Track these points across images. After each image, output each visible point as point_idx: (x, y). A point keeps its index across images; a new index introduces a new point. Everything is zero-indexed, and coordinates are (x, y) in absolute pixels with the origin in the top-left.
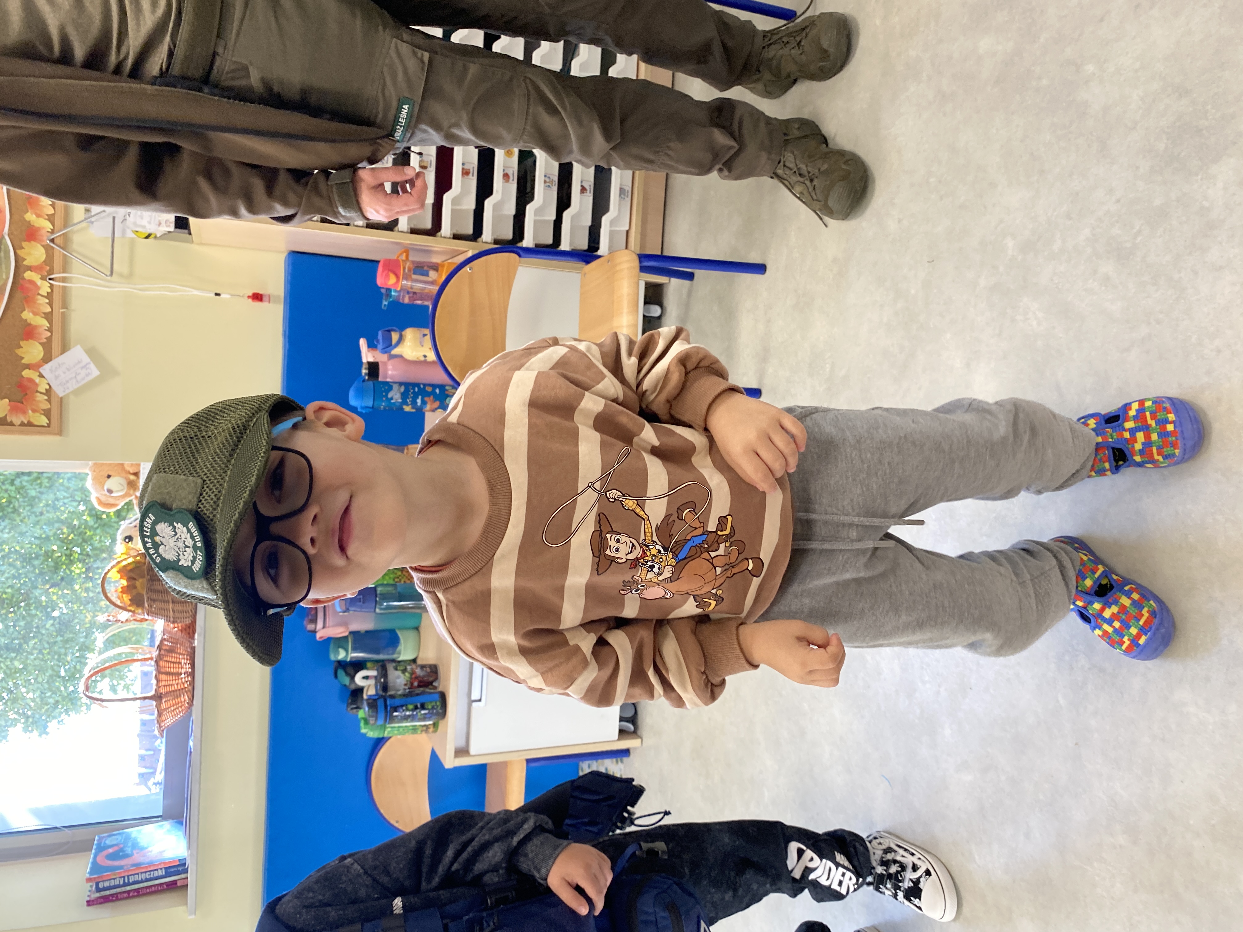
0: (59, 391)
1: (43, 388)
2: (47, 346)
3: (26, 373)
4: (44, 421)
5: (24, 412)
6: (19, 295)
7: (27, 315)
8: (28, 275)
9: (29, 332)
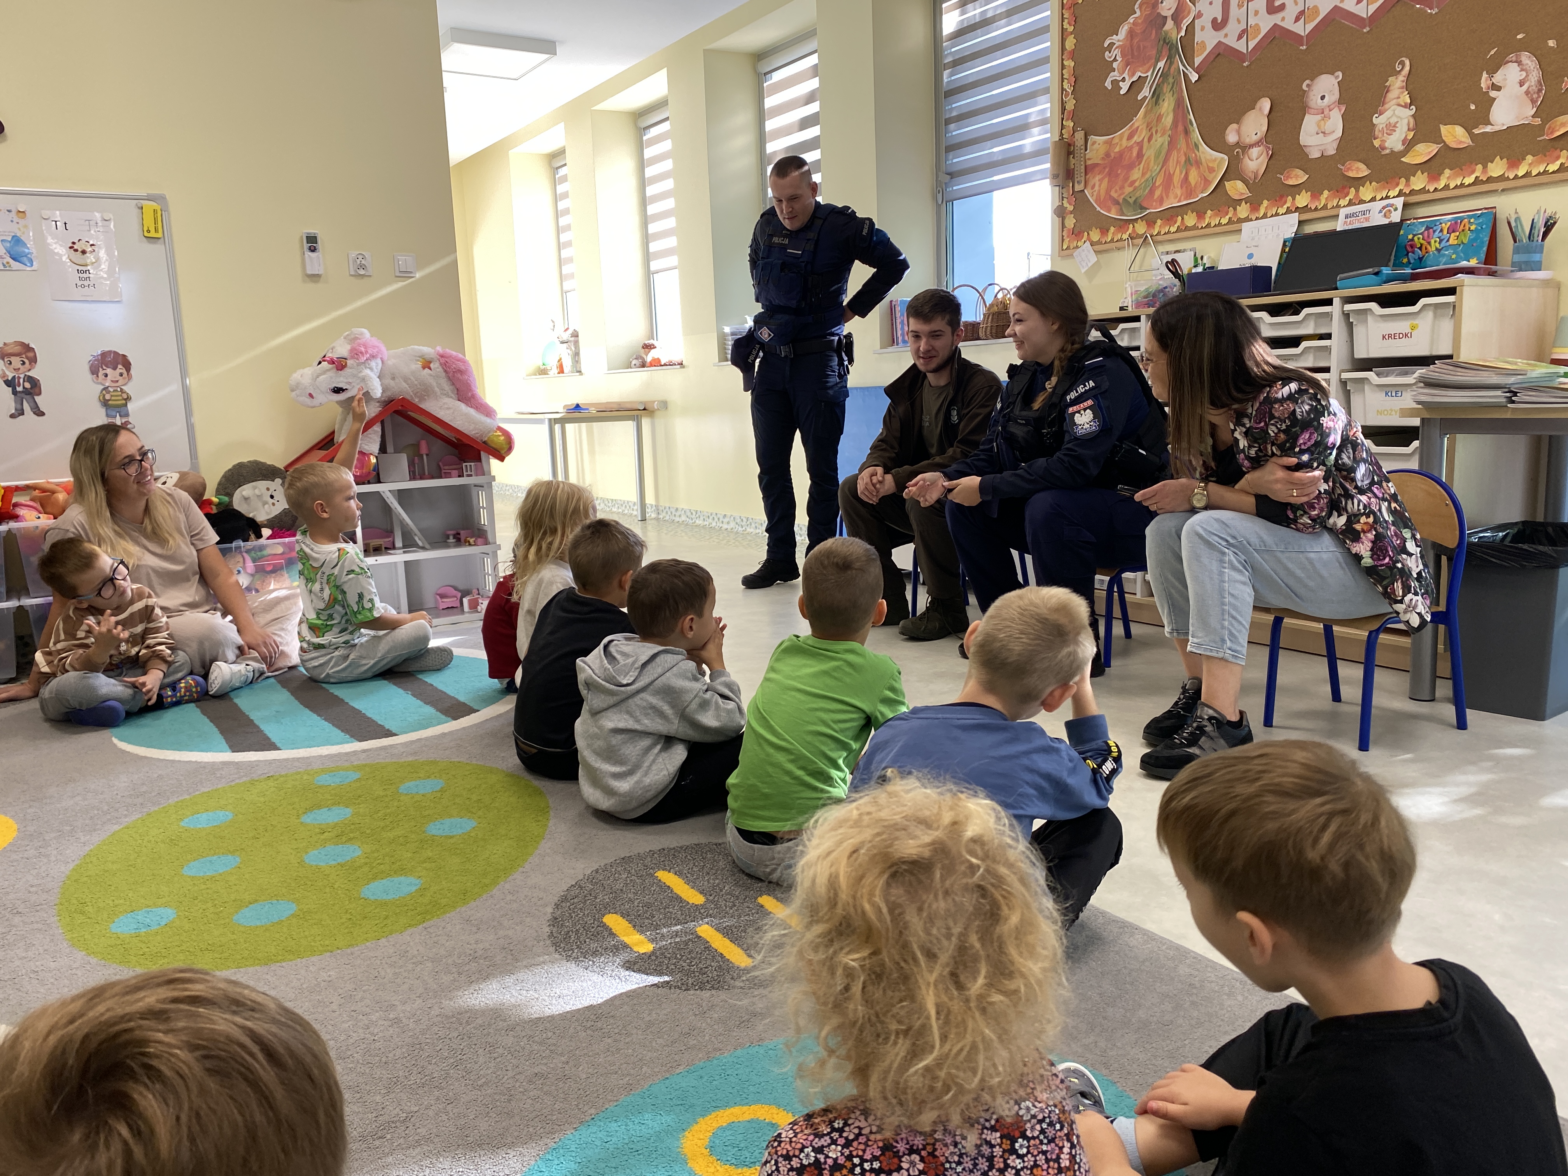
0: (1076, 253)
1: (1079, 244)
2: (1099, 243)
3: (1086, 233)
4: (1065, 247)
5: (1068, 237)
6: (1122, 223)
7: (1112, 229)
8: (1131, 226)
9: (1104, 231)
